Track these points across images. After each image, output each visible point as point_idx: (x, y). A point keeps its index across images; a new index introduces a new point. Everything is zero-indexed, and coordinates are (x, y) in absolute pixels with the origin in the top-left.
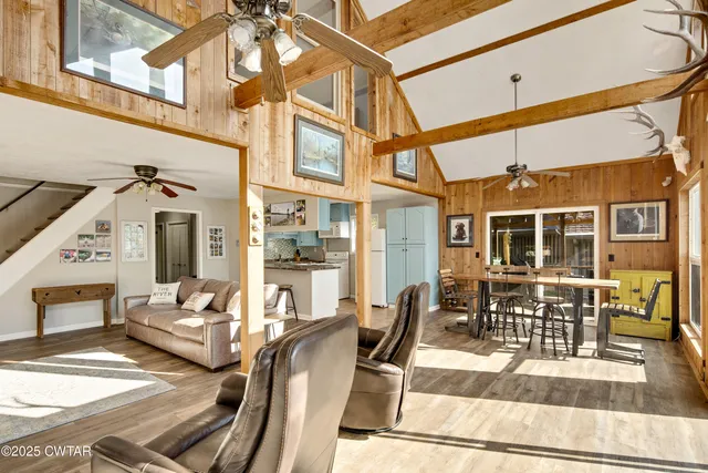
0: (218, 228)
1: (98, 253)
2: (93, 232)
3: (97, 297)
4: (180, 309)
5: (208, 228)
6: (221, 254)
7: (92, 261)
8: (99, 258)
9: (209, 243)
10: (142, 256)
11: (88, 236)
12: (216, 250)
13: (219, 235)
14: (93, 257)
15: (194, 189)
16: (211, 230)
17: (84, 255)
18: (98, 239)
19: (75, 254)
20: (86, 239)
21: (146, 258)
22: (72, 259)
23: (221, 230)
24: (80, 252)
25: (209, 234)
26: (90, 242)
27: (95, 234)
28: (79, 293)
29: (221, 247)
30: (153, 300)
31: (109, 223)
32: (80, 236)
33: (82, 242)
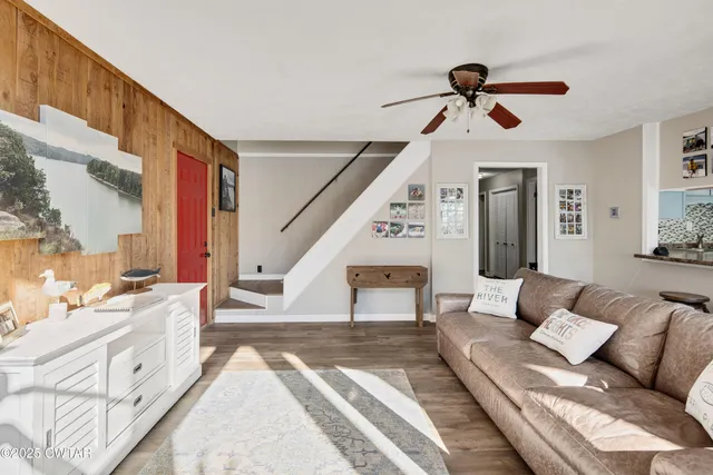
0: (574, 188)
1: (411, 227)
2: (405, 199)
3: (407, 284)
4: (526, 338)
5: (558, 189)
6: (579, 232)
7: (404, 236)
8: (412, 233)
9: (558, 212)
10: (461, 232)
11: (399, 205)
12: (571, 224)
13: (575, 201)
14: (404, 231)
15: (559, 88)
16: (562, 192)
17: (396, 228)
18: (412, 209)
19: (387, 227)
20: (398, 208)
21: (466, 235)
22: (384, 233)
23: (578, 192)
24: (393, 224)
25: (558, 199)
26: (403, 212)
27: (408, 202)
28: (388, 276)
29: (578, 218)
30: (476, 306)
31: (422, 187)
32: (393, 205)
33: (394, 212)
